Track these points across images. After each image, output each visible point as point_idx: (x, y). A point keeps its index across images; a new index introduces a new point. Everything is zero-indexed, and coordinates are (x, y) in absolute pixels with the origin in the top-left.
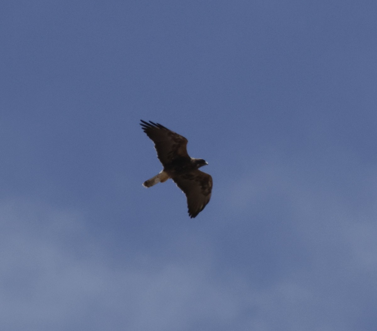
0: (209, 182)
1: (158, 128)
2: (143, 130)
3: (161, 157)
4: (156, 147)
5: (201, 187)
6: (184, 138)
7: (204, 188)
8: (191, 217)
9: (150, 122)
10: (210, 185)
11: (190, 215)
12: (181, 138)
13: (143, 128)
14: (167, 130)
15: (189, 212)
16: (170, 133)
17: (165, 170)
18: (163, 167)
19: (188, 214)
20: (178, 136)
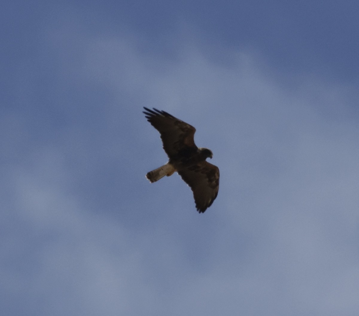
0: (216, 174)
1: (164, 116)
2: (147, 119)
3: (167, 148)
4: (162, 137)
5: (207, 179)
6: (191, 127)
7: (210, 181)
8: (200, 212)
9: (154, 109)
10: (217, 178)
11: (198, 210)
12: (189, 127)
13: (147, 117)
14: (174, 118)
15: (197, 207)
16: (178, 122)
17: (170, 163)
18: (168, 159)
19: (196, 209)
20: (185, 124)
